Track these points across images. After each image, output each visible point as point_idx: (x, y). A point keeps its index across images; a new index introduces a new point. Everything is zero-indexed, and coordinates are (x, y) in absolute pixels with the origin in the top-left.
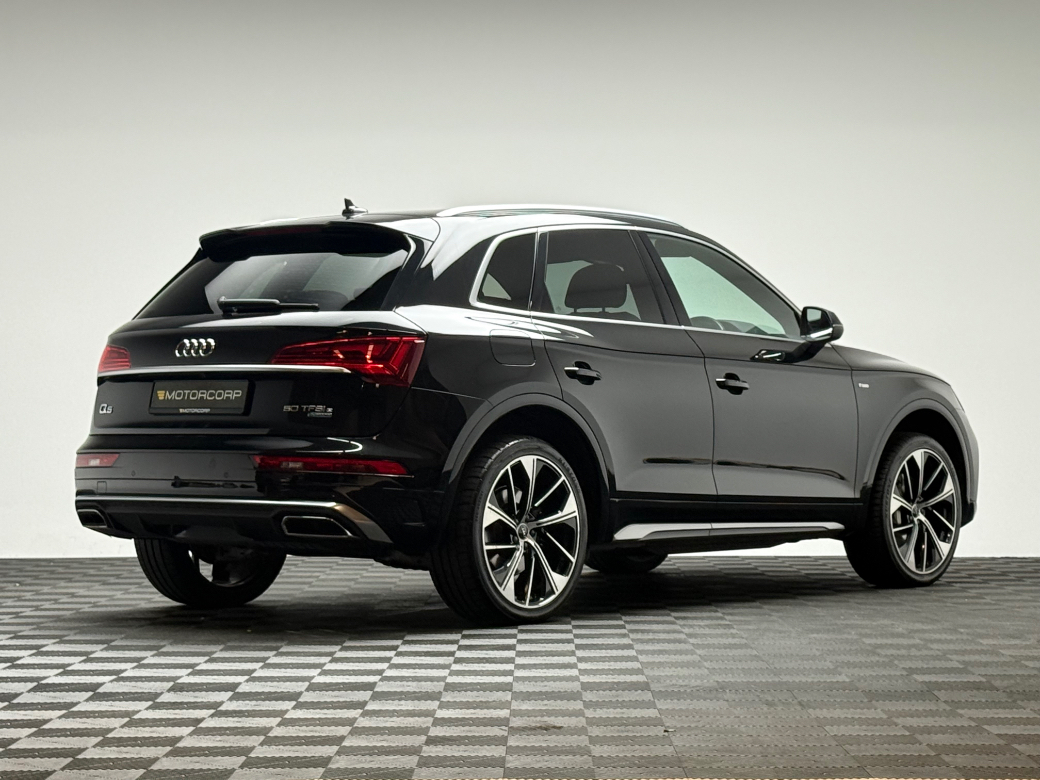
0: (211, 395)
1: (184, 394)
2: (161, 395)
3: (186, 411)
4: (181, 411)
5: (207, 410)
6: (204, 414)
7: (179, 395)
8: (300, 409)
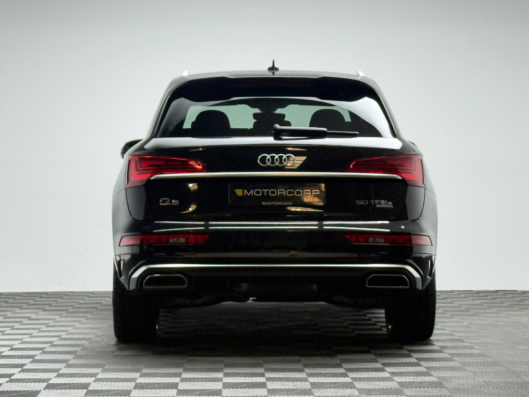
8: (370, 203)
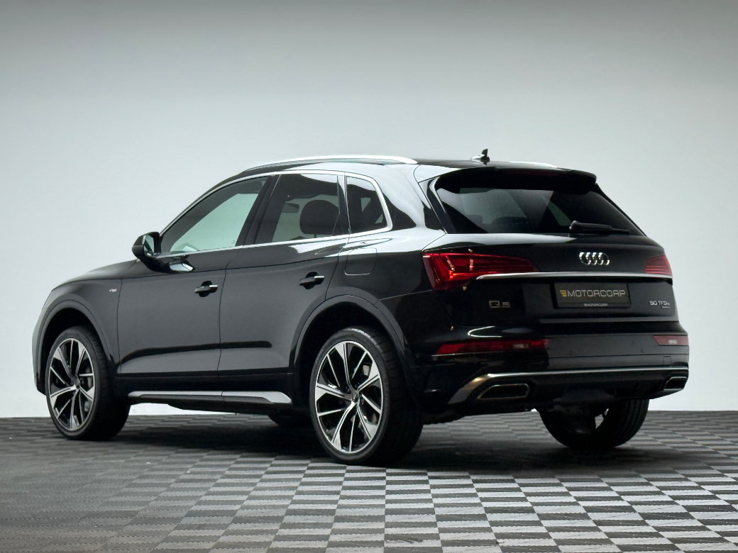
0: (603, 293)
1: (582, 293)
2: (564, 293)
3: (589, 305)
4: (586, 305)
5: (606, 305)
6: (604, 307)
7: (578, 293)
